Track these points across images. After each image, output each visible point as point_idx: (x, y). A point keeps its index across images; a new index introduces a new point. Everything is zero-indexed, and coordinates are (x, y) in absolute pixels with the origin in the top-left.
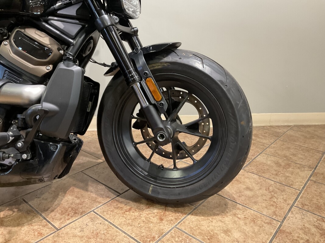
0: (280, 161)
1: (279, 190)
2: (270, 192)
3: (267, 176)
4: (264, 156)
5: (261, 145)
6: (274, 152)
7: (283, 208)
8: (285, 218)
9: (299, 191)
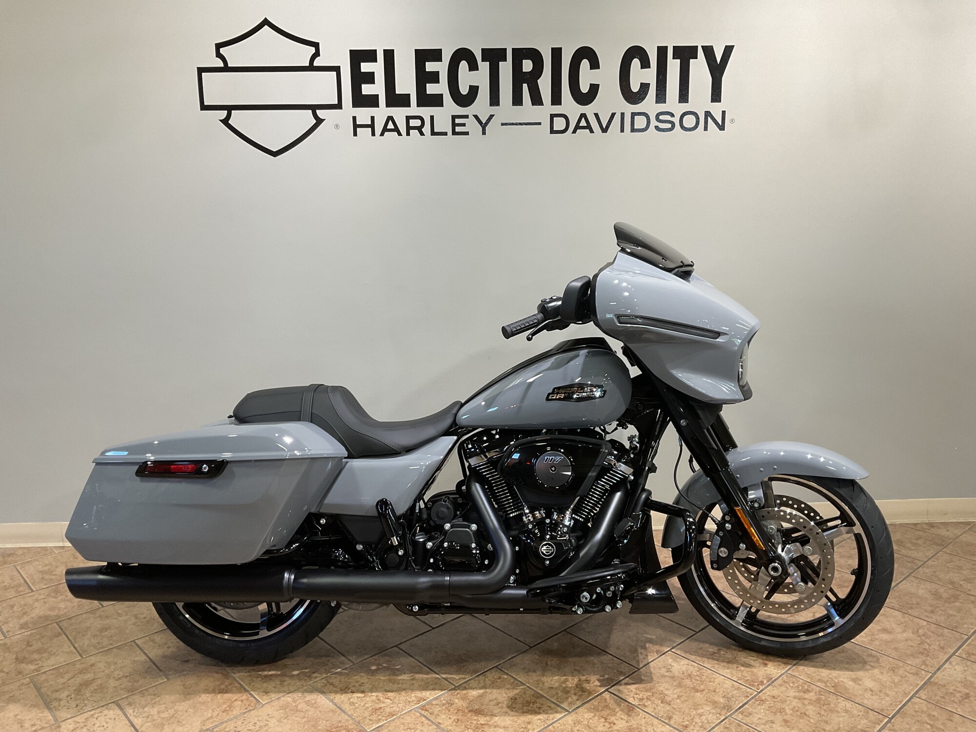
0: (941, 590)
1: (933, 633)
2: (919, 636)
3: (915, 612)
4: (913, 581)
5: (909, 562)
6: (932, 575)
7: (938, 658)
8: (939, 669)
9: (967, 637)
